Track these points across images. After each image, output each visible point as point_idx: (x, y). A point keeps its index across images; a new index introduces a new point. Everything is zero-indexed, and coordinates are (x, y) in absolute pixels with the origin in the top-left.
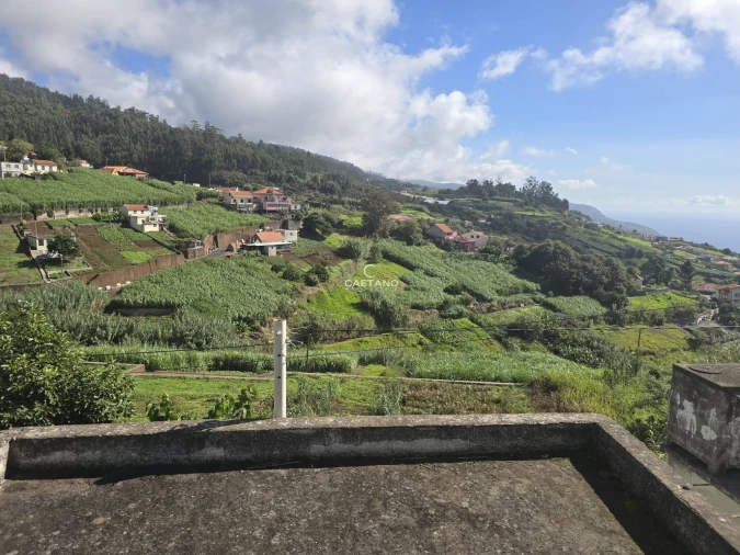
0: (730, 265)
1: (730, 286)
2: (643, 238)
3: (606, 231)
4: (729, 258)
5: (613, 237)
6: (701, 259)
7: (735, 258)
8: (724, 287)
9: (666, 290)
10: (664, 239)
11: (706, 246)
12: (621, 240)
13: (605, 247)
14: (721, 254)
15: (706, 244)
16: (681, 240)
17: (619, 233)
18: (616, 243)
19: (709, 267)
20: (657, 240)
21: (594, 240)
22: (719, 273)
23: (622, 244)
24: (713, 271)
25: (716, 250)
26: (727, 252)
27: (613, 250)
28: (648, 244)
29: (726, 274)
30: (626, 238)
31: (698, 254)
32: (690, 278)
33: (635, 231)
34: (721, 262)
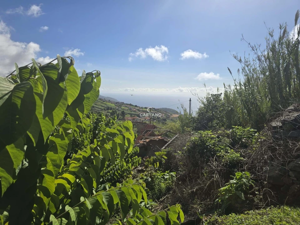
0: (137, 110)
1: (135, 118)
2: (112, 103)
3: (100, 101)
4: (137, 108)
5: (102, 103)
6: (129, 109)
7: (138, 108)
8: (133, 118)
9: (117, 121)
10: (118, 103)
11: (130, 105)
12: (105, 104)
13: (100, 107)
14: (135, 107)
15: (131, 104)
16: (123, 103)
17: (104, 101)
18: (103, 105)
19: (131, 111)
20: (116, 103)
21: (96, 104)
22: (134, 113)
23: (105, 106)
24: (133, 113)
25: (133, 106)
26: (136, 106)
27: (102, 108)
28: (113, 105)
29: (136, 113)
30: (107, 103)
31: (128, 107)
32: (124, 116)
33: (109, 100)
34: (135, 110)
